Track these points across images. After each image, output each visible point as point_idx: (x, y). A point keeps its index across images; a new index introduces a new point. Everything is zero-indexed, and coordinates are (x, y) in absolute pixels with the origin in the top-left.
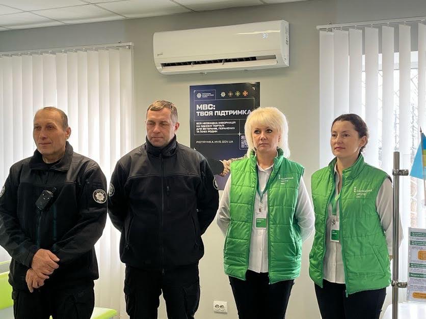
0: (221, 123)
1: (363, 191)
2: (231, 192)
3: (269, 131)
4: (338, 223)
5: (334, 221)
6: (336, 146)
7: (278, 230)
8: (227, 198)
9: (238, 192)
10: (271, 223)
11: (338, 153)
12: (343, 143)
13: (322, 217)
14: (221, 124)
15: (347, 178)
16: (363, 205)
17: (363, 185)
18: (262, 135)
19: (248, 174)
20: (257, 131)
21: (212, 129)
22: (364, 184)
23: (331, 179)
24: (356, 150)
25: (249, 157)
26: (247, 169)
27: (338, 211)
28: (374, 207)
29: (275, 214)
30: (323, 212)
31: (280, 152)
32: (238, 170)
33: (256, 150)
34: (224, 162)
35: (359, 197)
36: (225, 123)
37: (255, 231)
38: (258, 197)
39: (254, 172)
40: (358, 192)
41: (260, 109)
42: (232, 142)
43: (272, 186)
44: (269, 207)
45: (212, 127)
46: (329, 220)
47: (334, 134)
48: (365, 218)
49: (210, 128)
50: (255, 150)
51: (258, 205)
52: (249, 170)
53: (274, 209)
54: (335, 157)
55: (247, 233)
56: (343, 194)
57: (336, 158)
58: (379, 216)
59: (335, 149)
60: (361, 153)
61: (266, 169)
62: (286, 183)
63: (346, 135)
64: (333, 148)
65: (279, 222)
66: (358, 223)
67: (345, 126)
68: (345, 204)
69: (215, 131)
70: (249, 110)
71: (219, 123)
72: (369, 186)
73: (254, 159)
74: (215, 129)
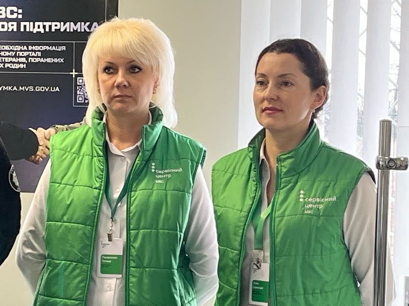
0: (34, 48)
1: (318, 200)
2: (51, 198)
3: (134, 68)
4: (266, 267)
5: (258, 262)
6: (266, 104)
7: (146, 281)
8: (42, 210)
9: (63, 198)
10: (132, 264)
11: (267, 120)
12: (278, 98)
13: (233, 254)
14: (35, 51)
15: (286, 173)
16: (317, 228)
17: (317, 188)
18: (119, 78)
19: (86, 160)
20: (110, 69)
21: (14, 60)
22: (319, 186)
23: (253, 173)
24: (305, 114)
25: (90, 124)
26: (86, 148)
27: (267, 242)
28: (340, 232)
29: (142, 245)
30: (237, 245)
31: (155, 114)
32: (65, 150)
33: (106, 109)
34: (40, 133)
35: (309, 212)
36: (44, 48)
37: (98, 281)
38: (106, 210)
39: (99, 156)
40: (309, 203)
41: (116, 21)
42: (57, 89)
43: (137, 185)
44: (128, 230)
45: (15, 56)
46: (247, 261)
47: (260, 79)
48: (322, 254)
49: (10, 59)
50: (103, 110)
51: (106, 226)
52: (89, 152)
53: (140, 236)
54: (261, 127)
55: (82, 285)
56: (277, 206)
57: (264, 130)
58: (348, 251)
59: (263, 111)
60: (315, 120)
61: (125, 150)
62: (167, 180)
63: (286, 84)
64: (259, 111)
65: (150, 263)
66: (308, 267)
67: (283, 64)
68: (281, 226)
69: (22, 66)
70: (95, 24)
71: (30, 48)
72: (330, 189)
73: (100, 128)
74: (21, 60)
